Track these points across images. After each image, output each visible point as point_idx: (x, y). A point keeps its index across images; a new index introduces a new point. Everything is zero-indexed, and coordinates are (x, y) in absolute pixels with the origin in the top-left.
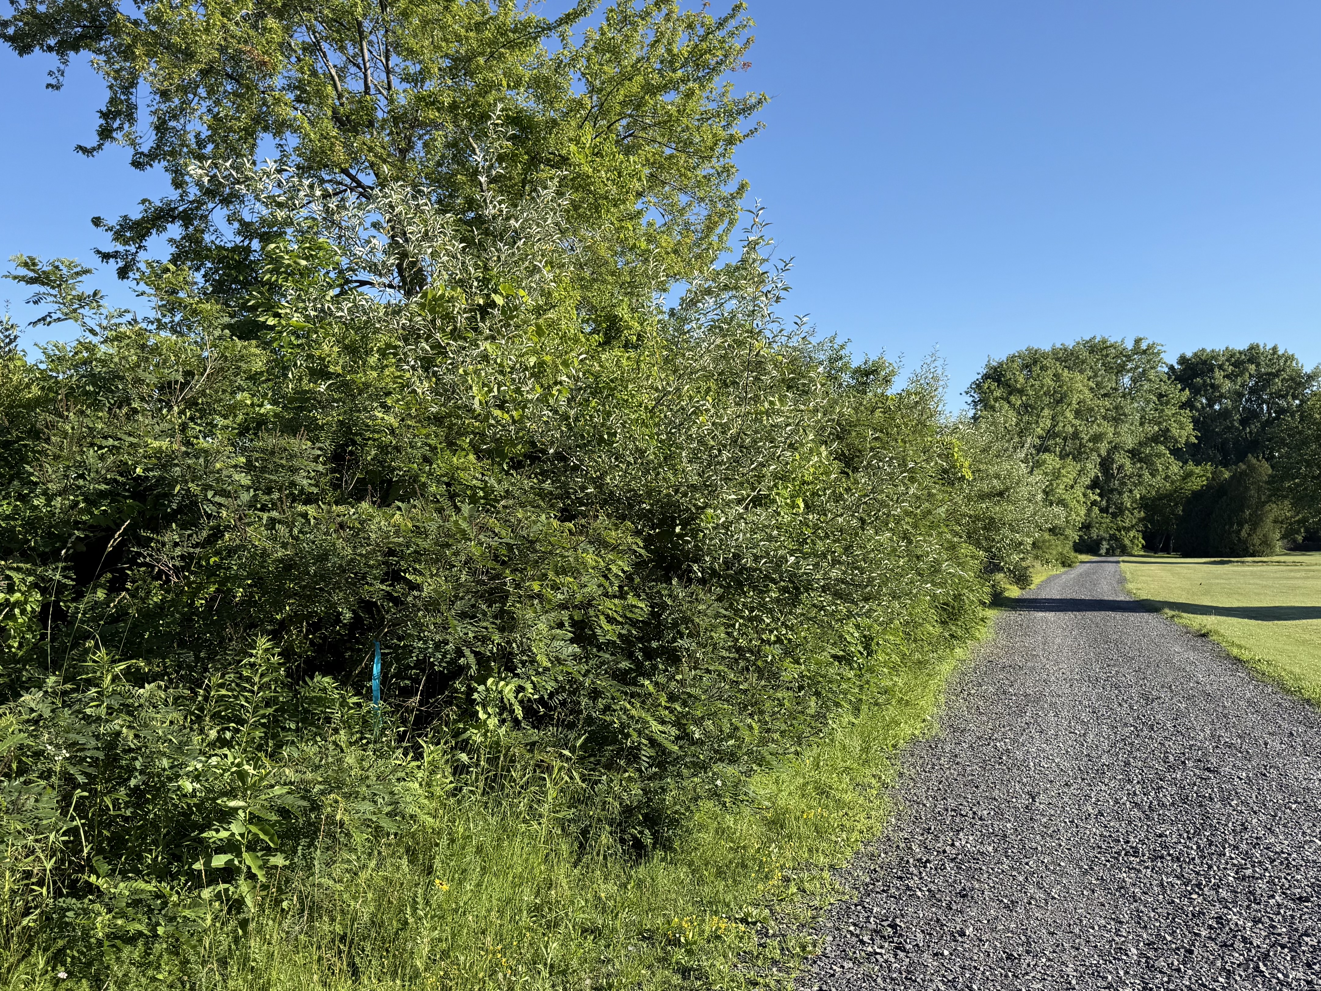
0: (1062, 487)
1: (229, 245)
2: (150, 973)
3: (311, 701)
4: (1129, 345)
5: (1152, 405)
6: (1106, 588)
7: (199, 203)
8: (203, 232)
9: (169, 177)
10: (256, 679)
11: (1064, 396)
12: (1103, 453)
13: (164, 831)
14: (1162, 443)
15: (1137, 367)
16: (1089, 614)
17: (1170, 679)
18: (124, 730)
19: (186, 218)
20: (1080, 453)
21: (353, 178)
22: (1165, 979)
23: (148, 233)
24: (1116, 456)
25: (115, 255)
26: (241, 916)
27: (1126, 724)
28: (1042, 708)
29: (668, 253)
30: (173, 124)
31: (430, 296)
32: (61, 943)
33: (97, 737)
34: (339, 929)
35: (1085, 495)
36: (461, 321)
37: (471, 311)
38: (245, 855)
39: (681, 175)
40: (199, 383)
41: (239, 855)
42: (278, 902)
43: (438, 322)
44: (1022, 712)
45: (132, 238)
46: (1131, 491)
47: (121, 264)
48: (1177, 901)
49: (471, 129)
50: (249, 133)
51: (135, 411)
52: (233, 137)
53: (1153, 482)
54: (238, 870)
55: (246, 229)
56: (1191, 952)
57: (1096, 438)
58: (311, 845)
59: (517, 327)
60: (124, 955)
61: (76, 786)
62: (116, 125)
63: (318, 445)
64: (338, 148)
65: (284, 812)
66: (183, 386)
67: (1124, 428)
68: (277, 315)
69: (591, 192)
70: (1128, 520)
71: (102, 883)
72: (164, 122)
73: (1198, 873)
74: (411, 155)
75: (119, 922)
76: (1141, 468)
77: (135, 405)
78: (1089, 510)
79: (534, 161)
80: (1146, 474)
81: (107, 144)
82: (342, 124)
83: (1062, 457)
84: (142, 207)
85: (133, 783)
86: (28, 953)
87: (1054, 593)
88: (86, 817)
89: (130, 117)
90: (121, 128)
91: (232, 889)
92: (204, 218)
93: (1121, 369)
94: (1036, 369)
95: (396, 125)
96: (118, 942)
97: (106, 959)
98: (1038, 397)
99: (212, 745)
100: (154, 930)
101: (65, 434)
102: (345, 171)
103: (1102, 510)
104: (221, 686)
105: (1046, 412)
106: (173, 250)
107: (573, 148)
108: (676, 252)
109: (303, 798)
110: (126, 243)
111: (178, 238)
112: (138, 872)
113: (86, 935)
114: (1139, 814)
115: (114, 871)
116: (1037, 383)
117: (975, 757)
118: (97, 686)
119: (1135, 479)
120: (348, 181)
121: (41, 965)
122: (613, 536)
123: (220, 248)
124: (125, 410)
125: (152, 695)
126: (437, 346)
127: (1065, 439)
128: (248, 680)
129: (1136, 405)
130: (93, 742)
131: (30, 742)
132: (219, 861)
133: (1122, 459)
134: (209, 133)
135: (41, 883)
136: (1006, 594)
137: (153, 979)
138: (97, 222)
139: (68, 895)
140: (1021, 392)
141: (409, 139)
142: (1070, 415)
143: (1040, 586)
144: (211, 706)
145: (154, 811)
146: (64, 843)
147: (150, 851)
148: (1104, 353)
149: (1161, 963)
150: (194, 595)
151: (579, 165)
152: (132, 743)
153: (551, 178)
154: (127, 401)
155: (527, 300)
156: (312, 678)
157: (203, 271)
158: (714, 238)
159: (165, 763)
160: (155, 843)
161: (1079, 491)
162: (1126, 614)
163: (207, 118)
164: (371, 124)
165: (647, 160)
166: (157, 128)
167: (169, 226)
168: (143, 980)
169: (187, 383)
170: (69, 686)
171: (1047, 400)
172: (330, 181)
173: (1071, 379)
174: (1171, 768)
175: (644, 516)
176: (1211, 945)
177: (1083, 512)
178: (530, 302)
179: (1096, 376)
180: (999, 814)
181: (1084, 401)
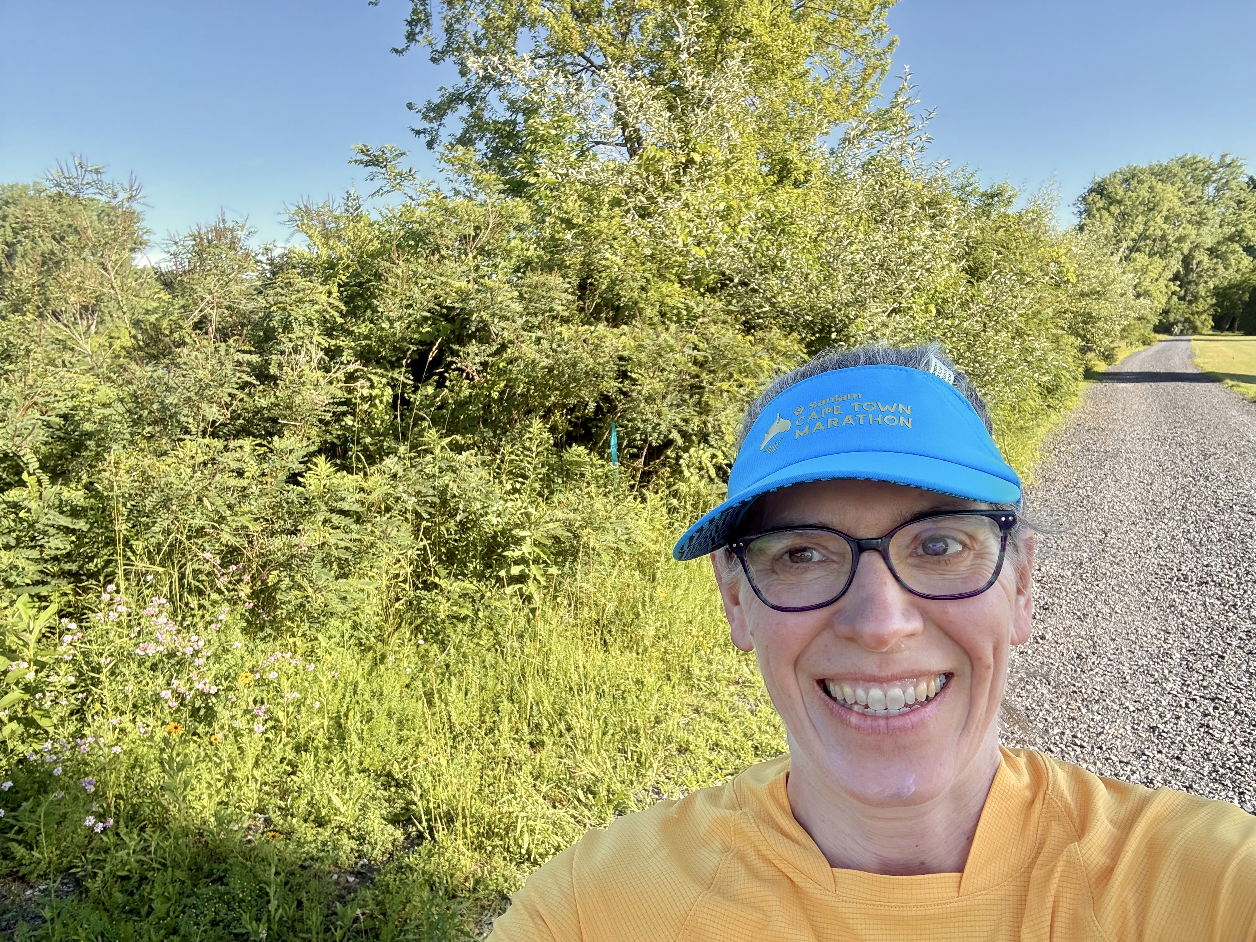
0: (1148, 280)
1: (502, 120)
2: (476, 640)
3: (571, 463)
4: (1215, 161)
5: (1231, 210)
6: (1178, 362)
7: (479, 88)
8: (483, 110)
9: (457, 68)
10: (534, 449)
11: (1156, 205)
12: (1186, 252)
13: (480, 549)
14: (1237, 242)
15: (1221, 179)
16: (1162, 384)
17: (1225, 438)
18: (451, 484)
19: (471, 100)
20: (1166, 252)
21: (588, 60)
22: (1201, 678)
23: (445, 113)
24: (1196, 254)
25: (424, 131)
26: (531, 606)
27: (1186, 476)
28: (1118, 462)
29: (830, 102)
30: (456, 26)
31: (645, 158)
32: (419, 621)
33: (434, 488)
34: (594, 616)
35: (1167, 286)
36: (668, 177)
37: (676, 167)
38: (532, 566)
39: (842, 37)
40: (485, 235)
41: (528, 566)
42: (555, 597)
43: (652, 178)
44: (1101, 466)
45: (434, 118)
46: (1206, 282)
47: (429, 138)
48: (1216, 617)
49: (675, 12)
50: (512, 29)
51: (443, 257)
52: (500, 34)
53: (1226, 274)
54: (528, 576)
55: (513, 106)
56: (1223, 657)
57: (1180, 239)
58: (575, 560)
59: (710, 178)
60: (459, 629)
61: (423, 519)
62: (417, 31)
63: (567, 280)
64: (576, 36)
65: (557, 540)
66: (474, 238)
67: (1205, 230)
68: (537, 175)
69: (769, 58)
70: (1201, 306)
71: (442, 583)
72: (451, 25)
73: (1234, 596)
74: (630, 37)
75: (455, 608)
76: (1217, 263)
77: (443, 253)
78: (1170, 299)
79: (724, 34)
80: (1221, 267)
81: (412, 45)
82: (579, 16)
83: (1150, 255)
84: (440, 93)
85: (458, 518)
86: (400, 625)
87: (1135, 367)
88: (430, 539)
89: (427, 23)
90: (421, 32)
91: (524, 588)
92: (483, 99)
93: (1207, 181)
94: (1134, 183)
95: (619, 13)
96: (455, 621)
97: (447, 631)
98: (1133, 206)
99: (508, 493)
100: (476, 614)
101: (398, 276)
102: (581, 55)
103: (1180, 299)
104: (512, 453)
105: (1140, 219)
106: (464, 125)
107: (755, 21)
108: (836, 101)
109: (568, 531)
110: (431, 122)
111: (466, 116)
112: (465, 575)
113: (434, 616)
114: (1191, 548)
115: (449, 574)
116: (1134, 194)
117: (1061, 501)
118: (432, 453)
119: (1211, 273)
120: (584, 62)
121: (408, 635)
122: (783, 344)
123: (495, 122)
124: (437, 256)
125: (467, 460)
126: (651, 198)
127: (1154, 241)
128: (529, 449)
129: (1217, 210)
130: (431, 492)
131: (391, 491)
132: (516, 570)
133: (1201, 256)
134: (483, 31)
135: (405, 581)
136: (1095, 369)
137: (478, 644)
138: (410, 106)
139: (422, 589)
140: (1120, 202)
141: (628, 24)
142: (1160, 220)
143: (1123, 362)
144: (505, 466)
145: (473, 535)
146: (418, 555)
147: (472, 562)
148: (1194, 167)
149: (1198, 665)
150: (490, 389)
151: (760, 36)
152: (456, 491)
153: (738, 50)
154: (437, 249)
155: (718, 155)
156: (571, 447)
157: (484, 141)
158: (867, 87)
159: (478, 505)
160: (474, 556)
161: (1162, 283)
162: (1193, 384)
163: (481, 20)
164: (600, 15)
165: (815, 26)
166: (446, 30)
167: (459, 106)
168: (472, 645)
169: (477, 235)
170: (413, 454)
171: (1141, 208)
172: (571, 63)
173: (1164, 190)
174: (1221, 511)
175: (808, 326)
176: (1239, 652)
177: (1164, 300)
178: (721, 158)
179: (1185, 187)
180: (1077, 546)
181: (1173, 209)
